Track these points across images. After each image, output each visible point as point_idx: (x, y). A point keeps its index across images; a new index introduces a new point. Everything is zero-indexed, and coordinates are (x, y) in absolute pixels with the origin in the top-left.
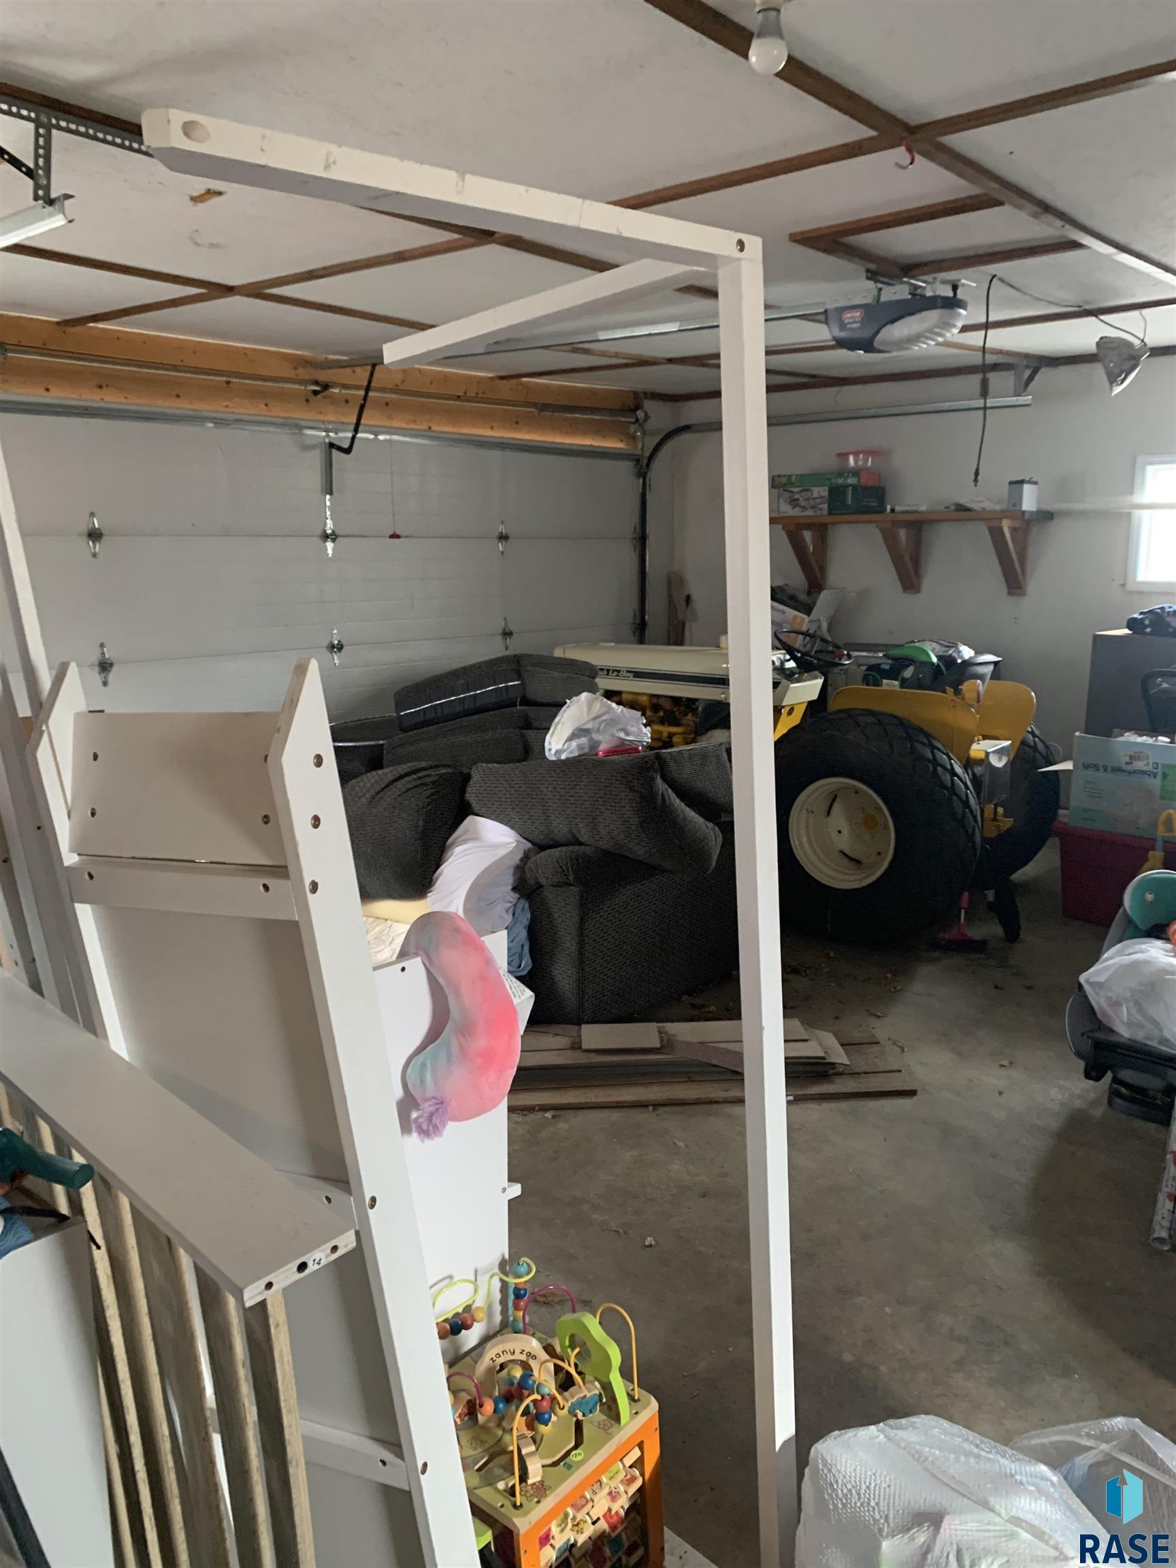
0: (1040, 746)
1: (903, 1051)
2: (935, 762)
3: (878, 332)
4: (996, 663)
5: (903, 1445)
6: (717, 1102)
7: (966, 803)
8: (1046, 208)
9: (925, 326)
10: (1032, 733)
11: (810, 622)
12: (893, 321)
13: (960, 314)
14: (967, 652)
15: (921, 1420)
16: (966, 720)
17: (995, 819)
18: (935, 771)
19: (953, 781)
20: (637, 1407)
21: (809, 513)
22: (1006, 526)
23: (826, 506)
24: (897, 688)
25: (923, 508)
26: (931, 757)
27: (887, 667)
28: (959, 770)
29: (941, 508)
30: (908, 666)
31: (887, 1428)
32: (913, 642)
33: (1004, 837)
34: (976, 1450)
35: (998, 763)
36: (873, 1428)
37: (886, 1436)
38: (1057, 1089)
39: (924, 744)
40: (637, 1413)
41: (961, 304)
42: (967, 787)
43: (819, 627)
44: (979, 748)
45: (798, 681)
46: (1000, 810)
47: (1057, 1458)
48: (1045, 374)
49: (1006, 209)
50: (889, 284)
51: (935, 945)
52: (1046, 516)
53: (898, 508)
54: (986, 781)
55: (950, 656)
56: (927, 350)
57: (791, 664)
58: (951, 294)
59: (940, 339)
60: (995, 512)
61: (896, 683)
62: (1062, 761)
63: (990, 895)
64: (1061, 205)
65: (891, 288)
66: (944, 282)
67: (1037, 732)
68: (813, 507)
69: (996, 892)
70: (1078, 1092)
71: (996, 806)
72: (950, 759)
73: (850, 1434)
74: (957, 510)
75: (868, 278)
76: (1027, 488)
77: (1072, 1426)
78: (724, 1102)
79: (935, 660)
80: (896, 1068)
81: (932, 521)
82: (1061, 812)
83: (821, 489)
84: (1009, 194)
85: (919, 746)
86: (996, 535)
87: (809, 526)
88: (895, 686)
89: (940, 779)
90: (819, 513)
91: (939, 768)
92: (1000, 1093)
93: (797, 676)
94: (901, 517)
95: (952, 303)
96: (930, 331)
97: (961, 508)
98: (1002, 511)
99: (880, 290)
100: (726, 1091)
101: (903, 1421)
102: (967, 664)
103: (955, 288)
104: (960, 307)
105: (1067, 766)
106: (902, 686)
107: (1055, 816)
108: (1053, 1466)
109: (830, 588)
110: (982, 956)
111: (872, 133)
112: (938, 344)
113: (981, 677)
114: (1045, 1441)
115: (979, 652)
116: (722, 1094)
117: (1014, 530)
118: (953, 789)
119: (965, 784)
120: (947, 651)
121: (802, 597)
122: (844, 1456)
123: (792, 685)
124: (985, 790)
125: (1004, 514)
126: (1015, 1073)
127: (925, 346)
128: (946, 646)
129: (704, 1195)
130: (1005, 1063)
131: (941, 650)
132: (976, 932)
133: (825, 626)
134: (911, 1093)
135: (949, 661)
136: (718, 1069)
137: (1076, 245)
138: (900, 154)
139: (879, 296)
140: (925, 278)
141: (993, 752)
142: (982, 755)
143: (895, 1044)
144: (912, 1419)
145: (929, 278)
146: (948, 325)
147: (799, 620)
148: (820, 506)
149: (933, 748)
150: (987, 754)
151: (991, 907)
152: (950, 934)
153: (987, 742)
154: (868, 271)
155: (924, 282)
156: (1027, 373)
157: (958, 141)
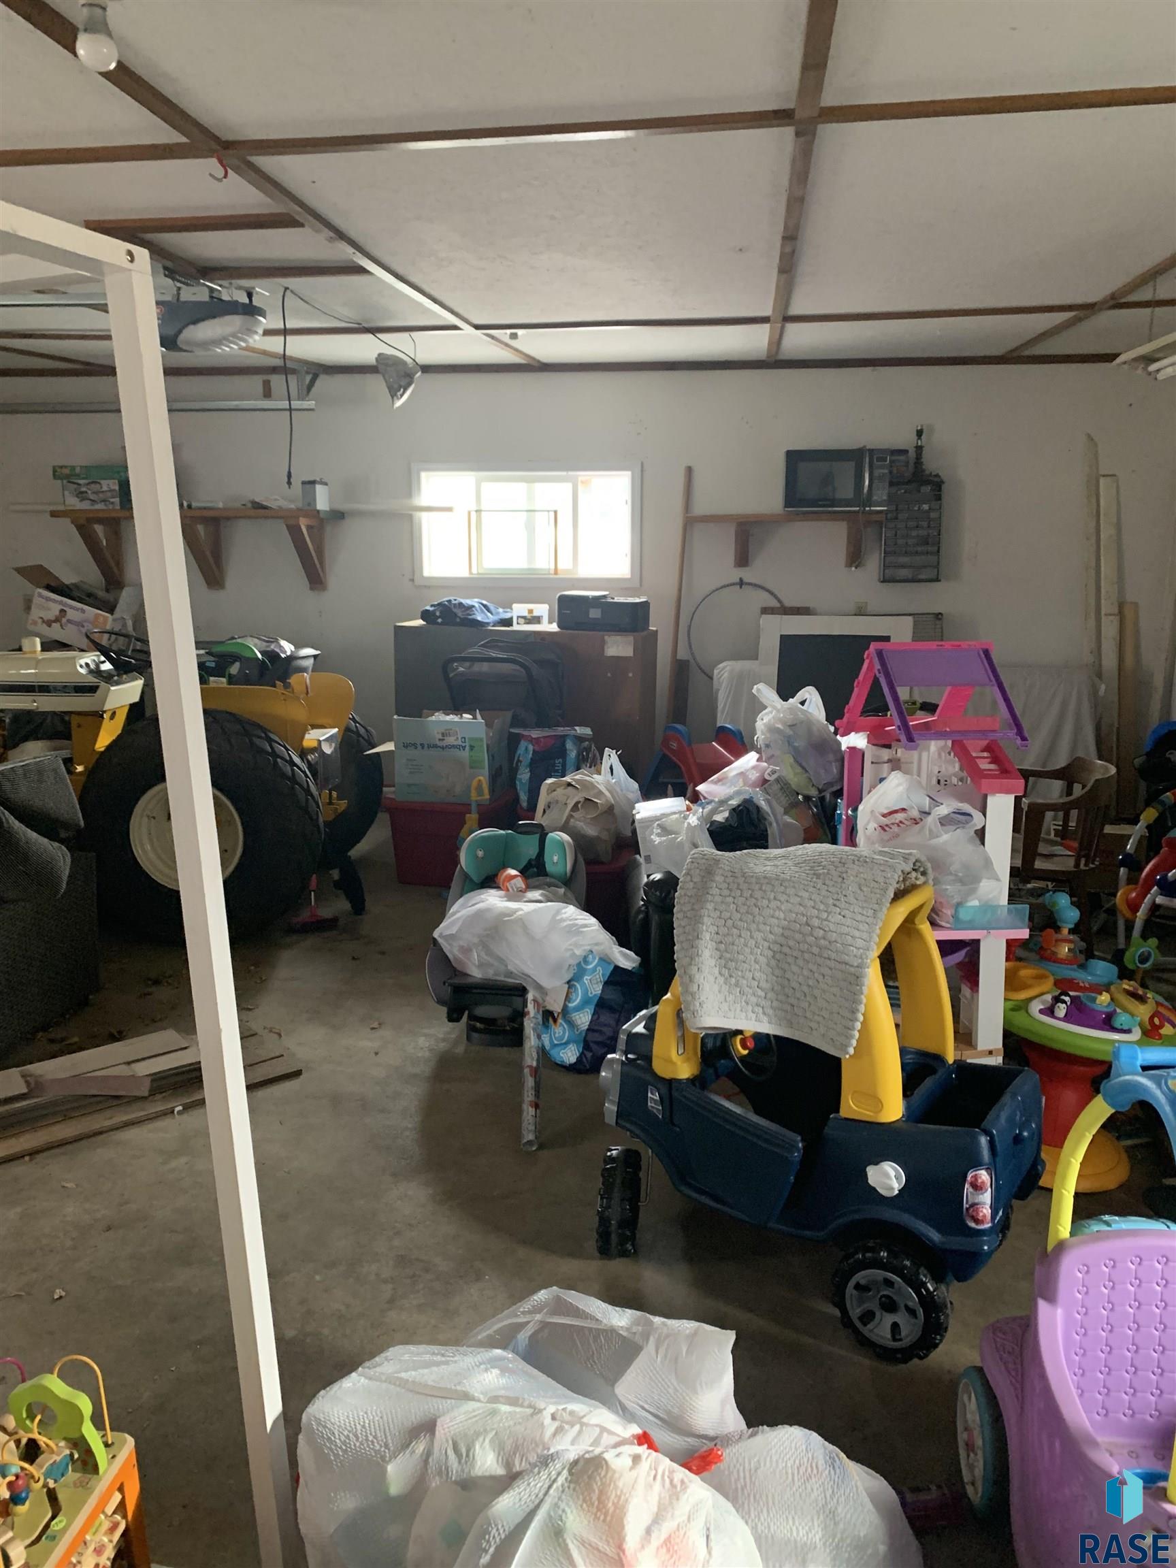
0: (362, 731)
1: (280, 1035)
2: (274, 754)
3: (180, 332)
4: (315, 657)
5: (384, 1378)
6: (101, 1133)
7: (308, 791)
8: (341, 235)
9: (228, 330)
10: (353, 720)
11: (114, 620)
12: (195, 322)
13: (260, 321)
14: (288, 648)
15: (392, 1352)
16: (296, 712)
17: (330, 803)
18: (276, 763)
19: (293, 770)
20: (113, 1450)
21: (100, 506)
22: (303, 523)
23: (117, 500)
24: (225, 685)
25: (221, 505)
26: (270, 750)
27: (213, 665)
28: (297, 760)
29: (238, 505)
30: (233, 663)
31: (367, 1370)
32: (233, 638)
33: (341, 817)
34: (443, 1359)
35: (328, 749)
36: (354, 1374)
37: (366, 1377)
38: (423, 1038)
39: (260, 737)
40: (114, 1457)
41: (261, 312)
42: (307, 776)
43: (125, 625)
44: (312, 737)
45: (117, 683)
46: (334, 794)
47: (504, 1340)
48: (323, 382)
49: (306, 231)
50: (187, 285)
51: (291, 930)
52: (338, 516)
53: (194, 505)
54: (320, 769)
55: (273, 651)
56: (229, 351)
57: (107, 666)
58: (247, 301)
59: (243, 344)
60: (290, 510)
61: (224, 680)
62: (380, 745)
63: (335, 874)
64: (353, 234)
65: (189, 288)
66: (240, 288)
67: (357, 719)
68: (104, 501)
69: (340, 871)
70: (441, 1036)
71: (330, 791)
72: (287, 750)
73: (335, 1388)
74: (254, 508)
75: (166, 276)
76: (318, 487)
77: (506, 1312)
78: (112, 1130)
79: (260, 656)
80: (277, 1054)
81: (228, 518)
82: (385, 789)
83: (110, 482)
84: (311, 218)
85: (257, 741)
86: (294, 531)
87: (100, 521)
88: (222, 683)
89: (280, 769)
90: (111, 507)
91: (279, 760)
92: (376, 1054)
93: (116, 678)
94: (198, 513)
95: (251, 310)
96: (234, 335)
97: (258, 506)
98: (299, 510)
99: (179, 289)
100: (111, 1118)
101: (377, 1359)
102: (291, 658)
103: (250, 295)
104: (260, 315)
105: (389, 746)
106: (230, 683)
107: (381, 791)
108: (504, 1348)
109: (129, 585)
110: (335, 932)
111: (184, 140)
112: (241, 348)
113: (304, 670)
114: (490, 1332)
115: (298, 646)
116: (108, 1123)
117: (309, 528)
118: (293, 779)
119: (304, 772)
120: (269, 646)
121: (101, 594)
122: (335, 1409)
123: (112, 688)
124: (320, 775)
125: (300, 512)
126: (386, 1033)
127: (227, 349)
128: (267, 642)
129: (109, 1229)
130: (375, 1025)
131: (264, 645)
132: (325, 912)
133: (130, 623)
134: (298, 1073)
135: (273, 656)
136: (99, 1099)
137: (362, 271)
138: (212, 163)
139: (179, 294)
140: (220, 282)
141: (326, 740)
142: (315, 744)
143: (271, 1031)
144: (383, 1355)
145: (225, 283)
146: (250, 331)
147: (101, 619)
148: (112, 500)
149: (270, 741)
150: (319, 742)
151: (337, 885)
152: (305, 916)
153: (315, 730)
154: (165, 268)
155: (220, 286)
156: (308, 378)
157: (268, 163)
